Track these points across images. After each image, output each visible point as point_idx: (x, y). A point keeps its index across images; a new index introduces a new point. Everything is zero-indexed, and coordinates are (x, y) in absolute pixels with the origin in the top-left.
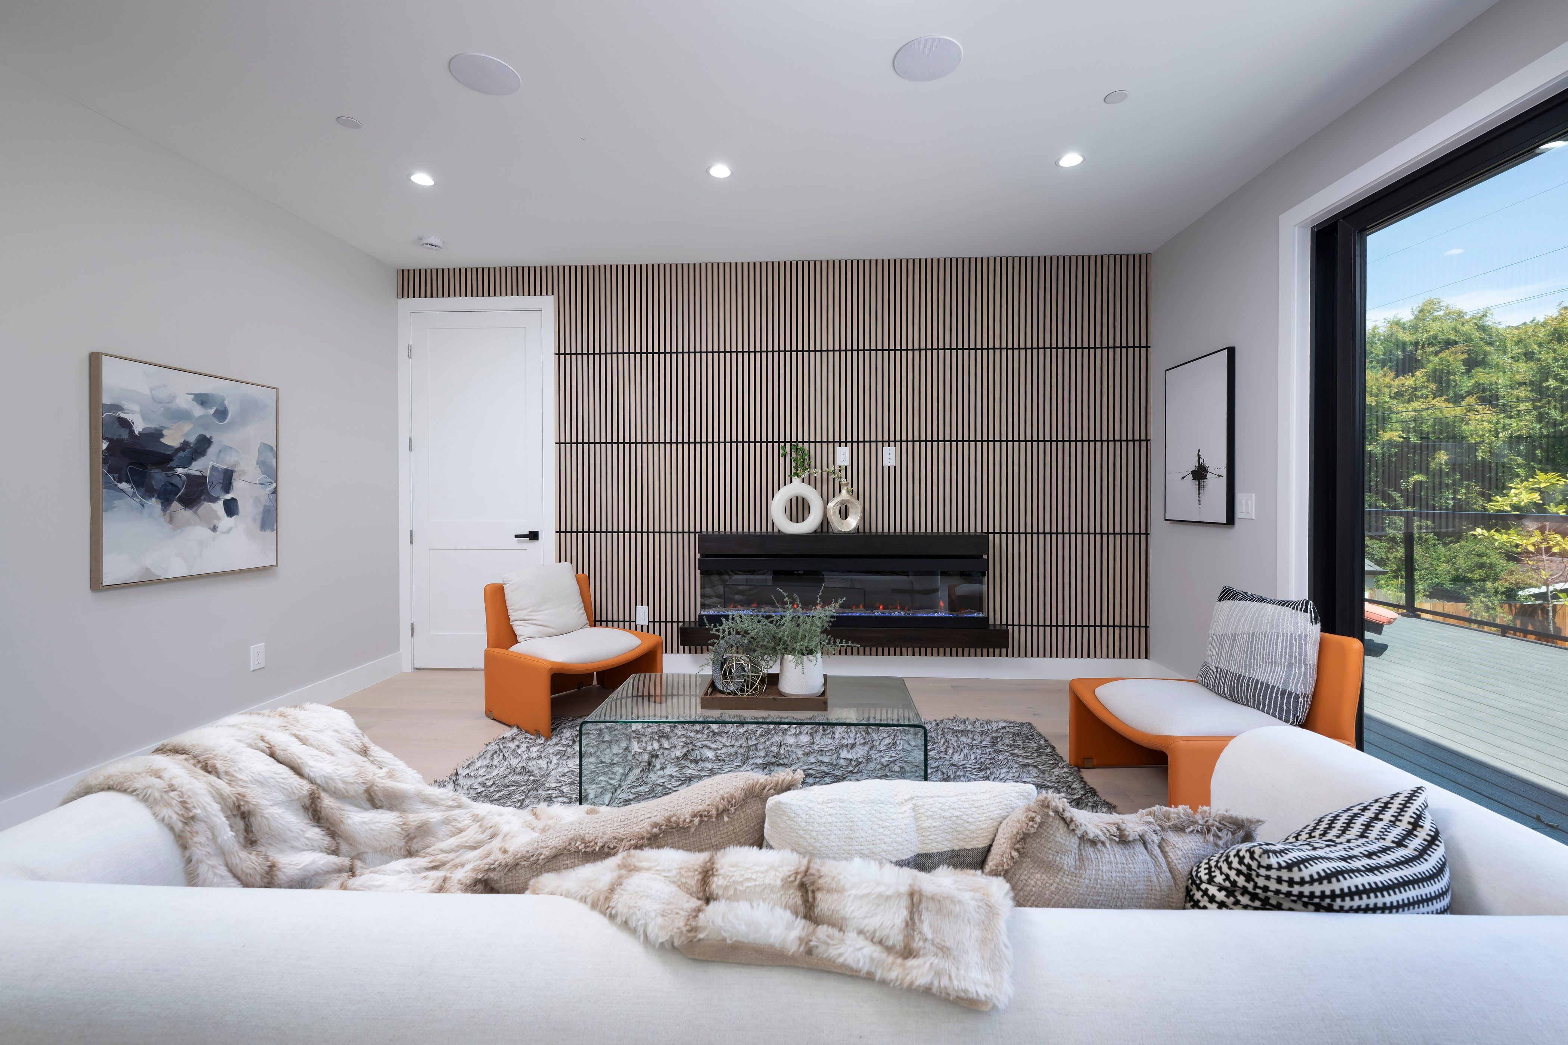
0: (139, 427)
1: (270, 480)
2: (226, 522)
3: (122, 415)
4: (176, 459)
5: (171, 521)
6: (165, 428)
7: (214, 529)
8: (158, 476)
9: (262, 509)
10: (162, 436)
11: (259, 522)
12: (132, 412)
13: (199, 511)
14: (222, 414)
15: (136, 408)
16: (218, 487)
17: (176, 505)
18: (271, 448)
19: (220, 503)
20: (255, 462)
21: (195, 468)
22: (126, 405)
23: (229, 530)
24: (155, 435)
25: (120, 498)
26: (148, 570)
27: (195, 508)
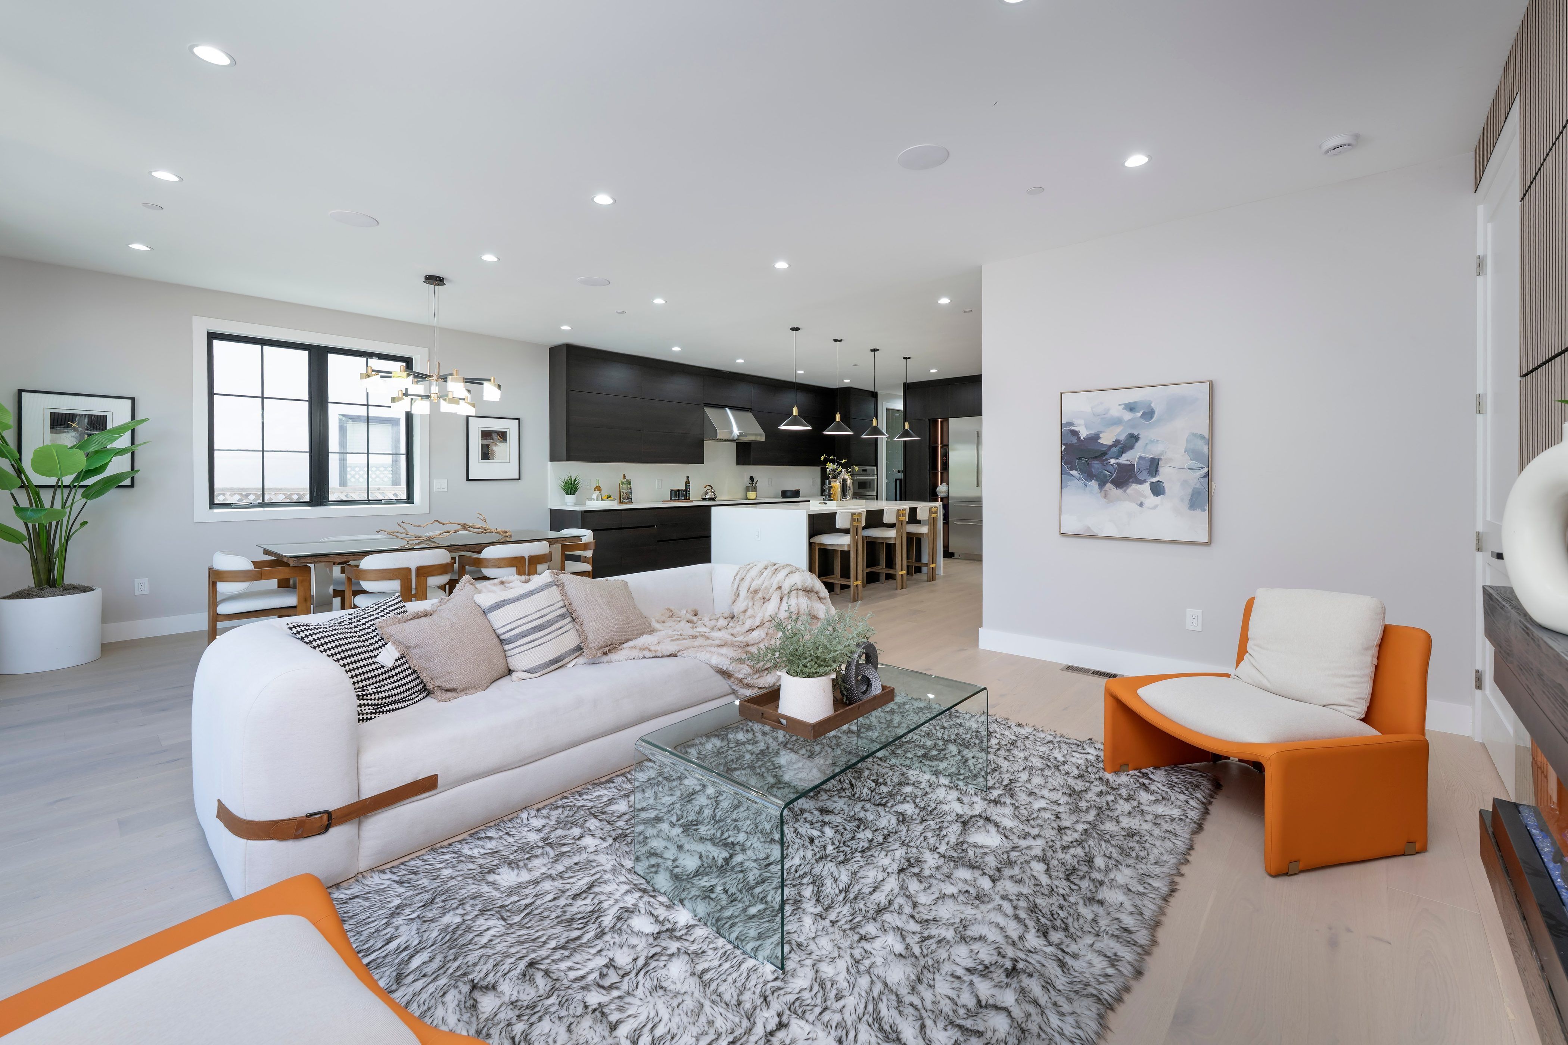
0: (1083, 434)
1: (1201, 465)
2: (1151, 500)
3: (1073, 428)
4: (1109, 453)
5: (1105, 496)
6: (1101, 432)
7: (1141, 505)
8: (1096, 465)
9: (1190, 491)
10: (1099, 438)
11: (1187, 502)
12: (1079, 425)
13: (1128, 491)
14: (1149, 414)
15: (1082, 422)
16: (1145, 473)
17: (1109, 485)
18: (1202, 437)
19: (1147, 486)
20: (1184, 450)
21: (1125, 459)
22: (1076, 422)
23: (1156, 507)
24: (1096, 437)
25: (1072, 480)
26: (1089, 528)
27: (1125, 488)
